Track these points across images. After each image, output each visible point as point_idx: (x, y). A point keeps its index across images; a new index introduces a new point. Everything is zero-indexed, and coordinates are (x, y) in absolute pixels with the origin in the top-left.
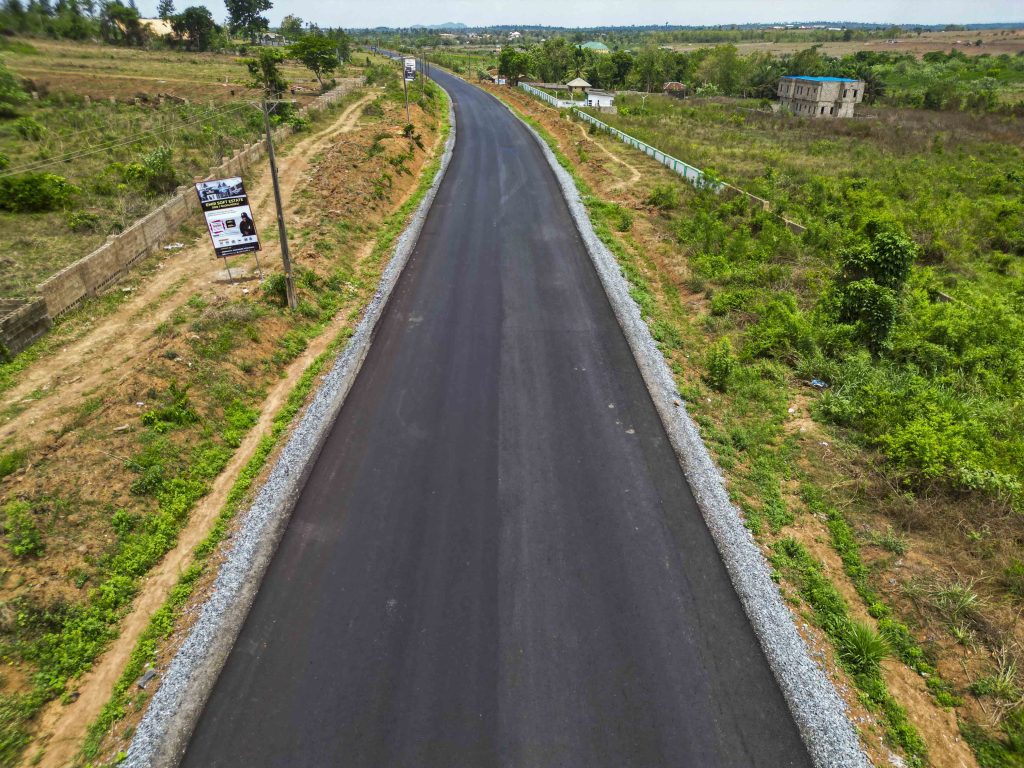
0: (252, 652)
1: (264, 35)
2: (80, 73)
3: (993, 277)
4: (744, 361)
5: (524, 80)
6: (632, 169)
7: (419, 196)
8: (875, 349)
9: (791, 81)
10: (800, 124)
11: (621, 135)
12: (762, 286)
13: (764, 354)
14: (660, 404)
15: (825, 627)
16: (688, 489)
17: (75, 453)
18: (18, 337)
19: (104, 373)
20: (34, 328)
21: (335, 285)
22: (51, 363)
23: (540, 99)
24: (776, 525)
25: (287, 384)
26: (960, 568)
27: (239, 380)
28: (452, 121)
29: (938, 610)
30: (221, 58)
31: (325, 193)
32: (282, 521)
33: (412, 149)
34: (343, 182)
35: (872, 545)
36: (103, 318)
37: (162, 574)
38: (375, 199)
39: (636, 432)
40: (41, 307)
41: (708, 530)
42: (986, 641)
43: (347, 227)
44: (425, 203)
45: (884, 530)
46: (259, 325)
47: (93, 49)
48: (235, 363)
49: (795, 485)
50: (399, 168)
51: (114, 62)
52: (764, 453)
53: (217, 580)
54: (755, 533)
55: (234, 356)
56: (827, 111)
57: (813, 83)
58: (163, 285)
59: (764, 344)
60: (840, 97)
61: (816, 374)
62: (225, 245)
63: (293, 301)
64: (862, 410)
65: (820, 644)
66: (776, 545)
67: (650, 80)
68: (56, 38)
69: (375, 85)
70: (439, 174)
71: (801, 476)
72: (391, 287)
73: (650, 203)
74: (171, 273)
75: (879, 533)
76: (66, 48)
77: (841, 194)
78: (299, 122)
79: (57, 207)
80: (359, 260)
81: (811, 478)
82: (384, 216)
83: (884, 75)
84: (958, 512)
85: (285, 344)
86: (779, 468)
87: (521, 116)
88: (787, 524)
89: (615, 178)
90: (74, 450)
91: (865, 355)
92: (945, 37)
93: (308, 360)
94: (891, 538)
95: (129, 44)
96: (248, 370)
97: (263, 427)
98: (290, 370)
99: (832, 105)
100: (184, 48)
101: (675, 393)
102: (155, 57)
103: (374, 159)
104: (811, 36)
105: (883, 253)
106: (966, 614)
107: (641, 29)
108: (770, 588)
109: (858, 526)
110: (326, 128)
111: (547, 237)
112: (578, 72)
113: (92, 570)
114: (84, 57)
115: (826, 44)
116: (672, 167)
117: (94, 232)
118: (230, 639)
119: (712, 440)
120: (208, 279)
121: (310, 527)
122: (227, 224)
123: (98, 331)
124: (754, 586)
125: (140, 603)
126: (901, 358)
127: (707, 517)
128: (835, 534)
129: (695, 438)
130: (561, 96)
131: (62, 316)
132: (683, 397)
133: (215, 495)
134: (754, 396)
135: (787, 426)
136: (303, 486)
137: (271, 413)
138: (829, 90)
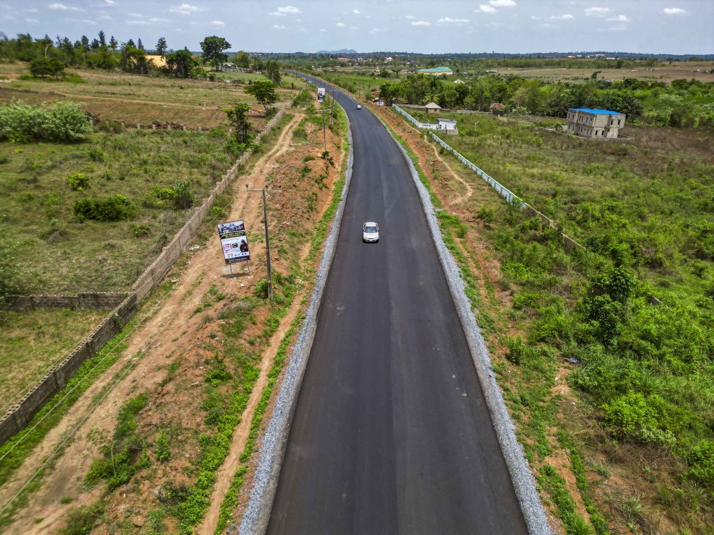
0: (281, 519)
1: (224, 64)
2: (113, 99)
3: (694, 278)
4: (531, 344)
5: (396, 102)
6: (467, 185)
7: (333, 207)
8: (606, 344)
9: (575, 112)
10: (580, 145)
11: (461, 157)
12: (544, 289)
13: (543, 340)
14: (481, 375)
15: (562, 518)
16: (494, 433)
17: (175, 400)
18: (124, 317)
19: (173, 341)
20: (130, 311)
21: (290, 280)
22: (143, 333)
23: (407, 120)
24: (542, 455)
25: (272, 351)
26: (637, 486)
27: (247, 350)
28: (350, 139)
29: (621, 512)
30: (198, 83)
31: (278, 206)
32: (283, 443)
33: (327, 167)
34: (289, 200)
35: (592, 471)
36: (164, 301)
37: (225, 470)
38: (308, 212)
39: (468, 395)
40: (134, 298)
41: (504, 460)
42: (644, 531)
43: (293, 234)
44: (338, 214)
45: (599, 461)
46: (255, 313)
47: (117, 76)
48: (245, 340)
49: (554, 430)
50: (321, 185)
51: (131, 88)
52: (538, 408)
53: (255, 477)
54: (530, 462)
55: (244, 334)
56: (600, 133)
57: (591, 115)
58: (192, 276)
59: (543, 334)
60: (608, 125)
61: (573, 355)
62: (231, 257)
63: (271, 295)
64: (596, 383)
65: (558, 528)
66: (541, 469)
67: (481, 103)
68: (93, 68)
69: (299, 107)
70: (345, 188)
71: (559, 424)
72: (324, 282)
73: (478, 218)
74: (196, 268)
75: (596, 465)
76: (99, 76)
77: (600, 215)
78: (257, 147)
79: (124, 218)
80: (302, 259)
81: (564, 427)
82: (314, 223)
83: (642, 98)
84: (641, 453)
85: (269, 324)
86: (546, 419)
87: (394, 134)
88: (548, 455)
89: (456, 193)
90: (174, 398)
91: (600, 347)
92: (689, 66)
93: (281, 334)
94: (603, 468)
95: (139, 73)
96: (252, 343)
97: (262, 381)
98: (272, 340)
99: (603, 129)
100: (174, 75)
101: (490, 368)
102: (156, 83)
103: (306, 179)
104: (593, 63)
105: (615, 280)
106: (635, 515)
107: (476, 56)
108: (535, 496)
109: (586, 458)
110: (272, 149)
111: (414, 246)
112: (432, 97)
113: (194, 467)
114: (113, 84)
115: (603, 70)
116: (493, 185)
117: (148, 237)
118: (268, 511)
119: (510, 400)
120: (217, 274)
121: (298, 448)
122: (233, 246)
123: (163, 310)
124: (527, 494)
125: (218, 486)
126: (623, 348)
127: (504, 451)
128: (573, 463)
129: (500, 400)
130: (421, 118)
131: (143, 301)
132: (494, 371)
133: (243, 424)
134: (536, 368)
135: (554, 389)
136: (291, 422)
137: (266, 371)
138: (600, 119)
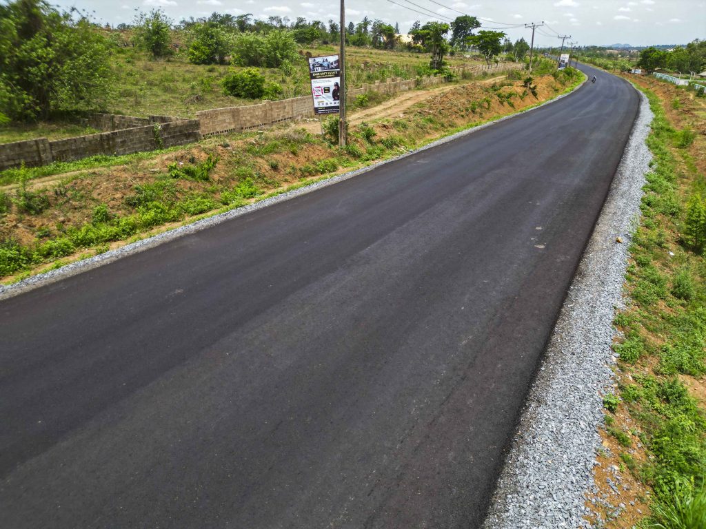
5: (660, 72)
14: (598, 238)
18: (173, 137)
20: (188, 136)
23: (666, 81)
27: (263, 171)
28: (576, 88)
33: (525, 94)
38: (468, 111)
39: (547, 249)
40: (197, 125)
43: (431, 121)
46: (304, 147)
48: (267, 161)
50: (503, 100)
55: (270, 157)
62: (321, 106)
63: (342, 140)
78: (450, 75)
85: (318, 163)
95: (386, 48)
96: (275, 167)
100: (416, 50)
101: (626, 235)
103: (486, 93)
113: (57, 232)
122: (325, 90)
131: (210, 135)
132: (635, 240)
